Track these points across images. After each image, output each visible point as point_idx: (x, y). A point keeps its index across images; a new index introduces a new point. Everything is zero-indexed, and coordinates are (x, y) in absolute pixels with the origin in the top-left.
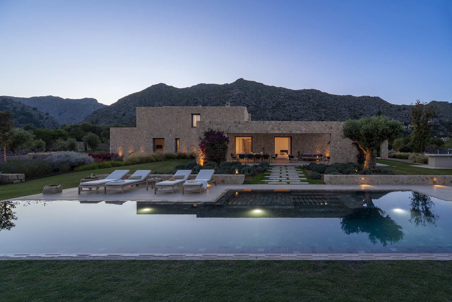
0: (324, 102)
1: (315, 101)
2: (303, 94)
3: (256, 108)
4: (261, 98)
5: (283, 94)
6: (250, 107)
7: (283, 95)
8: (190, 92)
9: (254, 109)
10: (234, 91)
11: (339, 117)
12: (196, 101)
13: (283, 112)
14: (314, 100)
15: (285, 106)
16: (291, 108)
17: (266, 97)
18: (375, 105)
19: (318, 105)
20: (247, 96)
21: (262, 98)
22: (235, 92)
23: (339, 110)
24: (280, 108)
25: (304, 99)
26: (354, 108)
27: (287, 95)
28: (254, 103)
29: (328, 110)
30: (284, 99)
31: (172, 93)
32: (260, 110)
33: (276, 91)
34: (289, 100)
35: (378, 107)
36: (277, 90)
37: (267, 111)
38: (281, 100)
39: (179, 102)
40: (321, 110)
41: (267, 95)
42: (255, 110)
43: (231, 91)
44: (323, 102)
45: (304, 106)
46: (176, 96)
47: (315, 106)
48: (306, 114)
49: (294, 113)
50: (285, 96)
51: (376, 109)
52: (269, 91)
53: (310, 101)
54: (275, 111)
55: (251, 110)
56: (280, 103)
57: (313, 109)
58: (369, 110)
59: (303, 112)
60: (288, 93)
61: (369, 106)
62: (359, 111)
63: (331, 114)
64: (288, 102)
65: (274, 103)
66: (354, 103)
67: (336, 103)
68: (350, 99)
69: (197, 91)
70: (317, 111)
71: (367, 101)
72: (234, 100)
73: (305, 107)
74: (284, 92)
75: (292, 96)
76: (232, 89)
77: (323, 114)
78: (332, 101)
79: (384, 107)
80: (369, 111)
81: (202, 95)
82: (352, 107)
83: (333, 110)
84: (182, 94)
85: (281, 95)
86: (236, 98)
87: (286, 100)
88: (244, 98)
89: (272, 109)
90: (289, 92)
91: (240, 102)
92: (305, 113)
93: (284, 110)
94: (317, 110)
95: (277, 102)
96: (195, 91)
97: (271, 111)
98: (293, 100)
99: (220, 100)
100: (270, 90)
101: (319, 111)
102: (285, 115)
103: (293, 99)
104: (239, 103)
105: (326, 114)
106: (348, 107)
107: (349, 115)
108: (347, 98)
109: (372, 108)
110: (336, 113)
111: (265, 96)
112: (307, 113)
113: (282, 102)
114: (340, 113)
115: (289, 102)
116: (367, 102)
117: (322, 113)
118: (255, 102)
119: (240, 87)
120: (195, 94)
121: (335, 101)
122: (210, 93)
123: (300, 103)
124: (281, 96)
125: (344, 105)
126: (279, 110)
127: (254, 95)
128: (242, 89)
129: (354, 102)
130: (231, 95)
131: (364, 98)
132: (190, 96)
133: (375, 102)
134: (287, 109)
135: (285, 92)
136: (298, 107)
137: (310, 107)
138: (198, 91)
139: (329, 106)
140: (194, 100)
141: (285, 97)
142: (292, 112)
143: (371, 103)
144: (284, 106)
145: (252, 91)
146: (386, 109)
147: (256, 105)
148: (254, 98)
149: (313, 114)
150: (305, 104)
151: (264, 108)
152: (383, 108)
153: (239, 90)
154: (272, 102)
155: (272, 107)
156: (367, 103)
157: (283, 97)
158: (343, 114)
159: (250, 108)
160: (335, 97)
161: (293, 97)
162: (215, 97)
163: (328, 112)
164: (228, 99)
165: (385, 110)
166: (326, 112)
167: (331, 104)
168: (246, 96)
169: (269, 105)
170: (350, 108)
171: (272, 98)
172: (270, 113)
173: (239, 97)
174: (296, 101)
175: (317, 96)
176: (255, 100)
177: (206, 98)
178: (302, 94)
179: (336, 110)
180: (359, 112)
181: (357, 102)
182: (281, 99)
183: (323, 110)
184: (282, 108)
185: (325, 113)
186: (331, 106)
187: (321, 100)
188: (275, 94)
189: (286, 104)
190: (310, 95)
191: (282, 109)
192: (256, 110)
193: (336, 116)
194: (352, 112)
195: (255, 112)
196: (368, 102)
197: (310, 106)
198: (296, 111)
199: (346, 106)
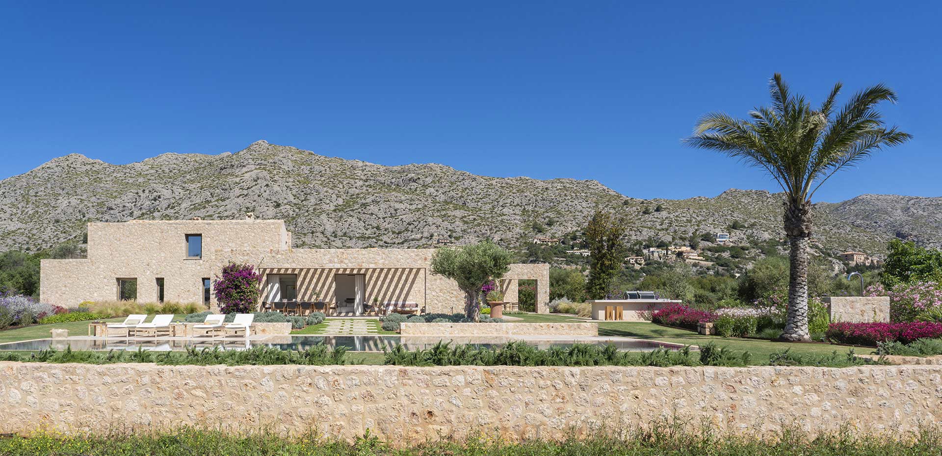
0: (460, 194)
1: (440, 192)
2: (409, 175)
3: (297, 210)
4: (309, 185)
5: (362, 177)
6: (281, 208)
7: (361, 179)
8: (141, 174)
9: (291, 213)
10: (244, 169)
11: (497, 229)
12: (155, 194)
13: (360, 220)
14: (437, 191)
15: (367, 203)
16: (379, 210)
17: (321, 184)
18: (587, 201)
19: (446, 202)
20: (275, 181)
21: (312, 186)
22: (246, 172)
23: (498, 212)
24: (354, 208)
25: (412, 187)
26: (535, 206)
27: (371, 178)
28: (292, 198)
29: (470, 213)
30: (365, 188)
31: (99, 176)
32: (306, 214)
33: (345, 170)
34: (376, 191)
35: (594, 205)
36: (346, 166)
37: (324, 217)
38: (357, 191)
39: (116, 197)
40: (453, 214)
41: (323, 179)
42: (294, 215)
43: (238, 170)
44: (457, 194)
45: (412, 204)
46: (108, 182)
47: (438, 205)
48: (417, 222)
49: (388, 220)
50: (366, 181)
51: (589, 210)
52: (328, 169)
53: (428, 192)
54: (341, 217)
55: (285, 214)
56: (355, 196)
57: (434, 210)
58: (571, 212)
59: (408, 218)
60: (373, 174)
61: (570, 203)
62: (546, 214)
63: (479, 221)
64: (373, 195)
65: (340, 197)
66: (534, 195)
67: (489, 195)
68: (524, 187)
69: (157, 171)
70: (444, 216)
71: (567, 190)
72: (245, 192)
73: (414, 207)
74: (363, 170)
75: (383, 182)
76: (240, 166)
77: (457, 223)
78: (481, 191)
79: (608, 204)
80: (570, 214)
81: (169, 180)
82: (530, 204)
83: (482, 212)
84: (123, 178)
85: (357, 179)
86: (248, 188)
87: (369, 191)
88: (267, 185)
89: (335, 211)
90: (375, 173)
91: (259, 196)
92: (414, 221)
93: (364, 213)
94: (443, 213)
95: (346, 196)
96: (152, 171)
97: (333, 216)
98: (386, 190)
99: (212, 191)
100: (330, 168)
101: (449, 216)
102: (366, 226)
103: (386, 188)
104: (255, 199)
105: (466, 222)
106: (521, 206)
107: (523, 224)
108: (518, 184)
109: (580, 208)
110: (490, 220)
111: (317, 182)
112: (420, 220)
113: (358, 194)
114: (500, 219)
115: (376, 195)
116: (565, 192)
117: (457, 219)
118: (294, 196)
119: (259, 162)
120: (153, 178)
121: (487, 191)
122: (188, 177)
123: (403, 198)
124: (356, 181)
125: (509, 201)
126: (351, 213)
127: (291, 180)
128: (262, 167)
129: (535, 193)
130: (237, 180)
131: (559, 184)
132: (140, 183)
133: (586, 193)
134: (370, 212)
135: (365, 172)
136: (397, 206)
137: (426, 206)
138: (161, 171)
139: (473, 205)
140: (150, 191)
141: (366, 184)
142: (384, 218)
143: (576, 196)
144: (364, 205)
145: (287, 169)
146: (614, 208)
147: (297, 203)
148: (291, 187)
149: (434, 224)
150: (414, 201)
151: (314, 209)
152: (606, 207)
153: (256, 169)
154: (334, 196)
155: (336, 206)
156: (565, 195)
157: (361, 183)
158: (508, 223)
159: (283, 211)
160: (488, 183)
161: (386, 184)
162: (199, 185)
163: (471, 217)
164: (231, 189)
165: (611, 211)
166: (465, 217)
167: (477, 198)
168: (273, 183)
169: (328, 201)
170: (524, 209)
171: (335, 186)
172: (330, 220)
173: (256, 185)
174: (394, 193)
175: (443, 180)
176: (294, 192)
177: (179, 187)
178: (407, 175)
179: (489, 212)
180: (547, 217)
181: (542, 194)
182: (356, 188)
183: (459, 213)
184: (360, 210)
185: (464, 221)
186: (479, 204)
187: (453, 189)
188: (343, 176)
189: (368, 200)
190: (426, 177)
191: (359, 213)
192: (297, 215)
193: (490, 227)
194: (529, 216)
195: (294, 218)
196: (568, 193)
197: (426, 203)
198: (392, 217)
199: (515, 204)
